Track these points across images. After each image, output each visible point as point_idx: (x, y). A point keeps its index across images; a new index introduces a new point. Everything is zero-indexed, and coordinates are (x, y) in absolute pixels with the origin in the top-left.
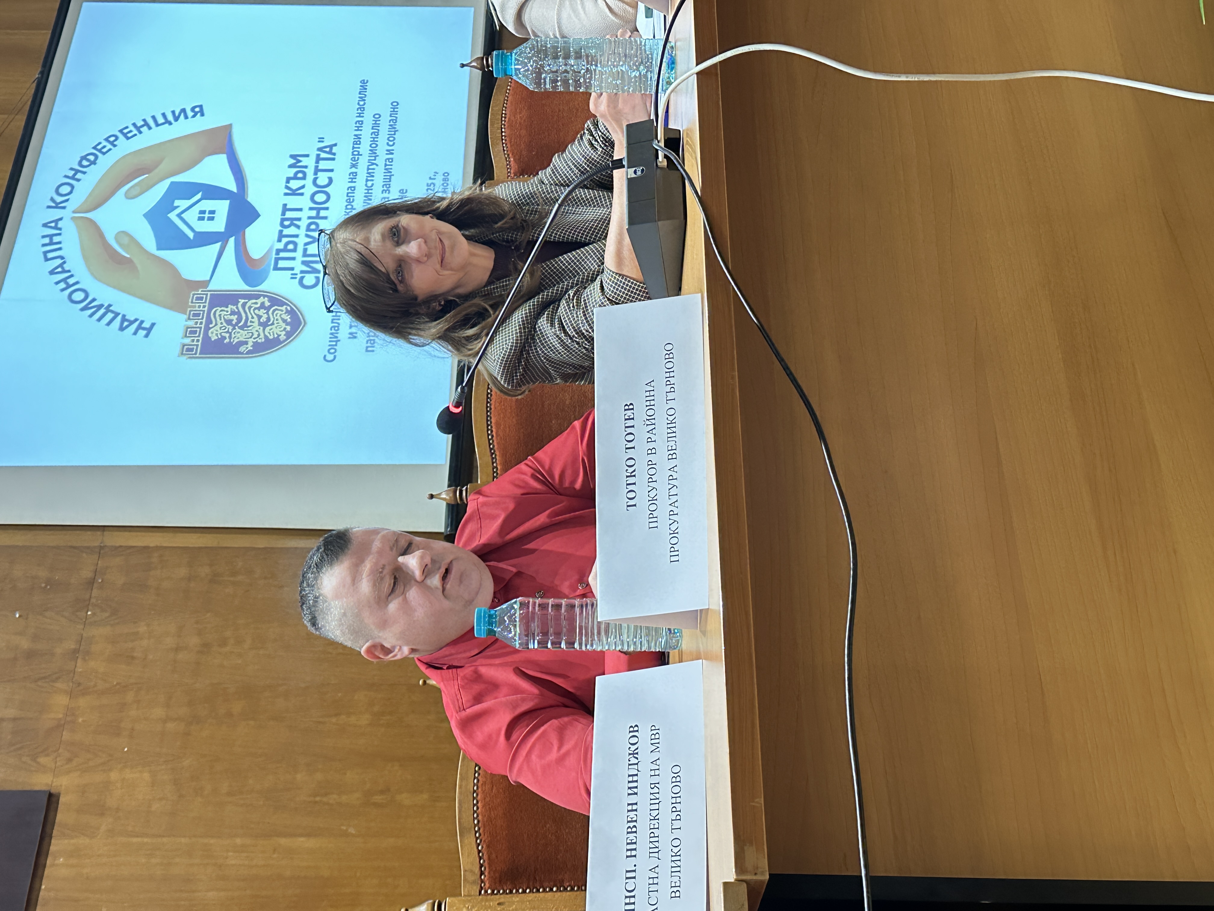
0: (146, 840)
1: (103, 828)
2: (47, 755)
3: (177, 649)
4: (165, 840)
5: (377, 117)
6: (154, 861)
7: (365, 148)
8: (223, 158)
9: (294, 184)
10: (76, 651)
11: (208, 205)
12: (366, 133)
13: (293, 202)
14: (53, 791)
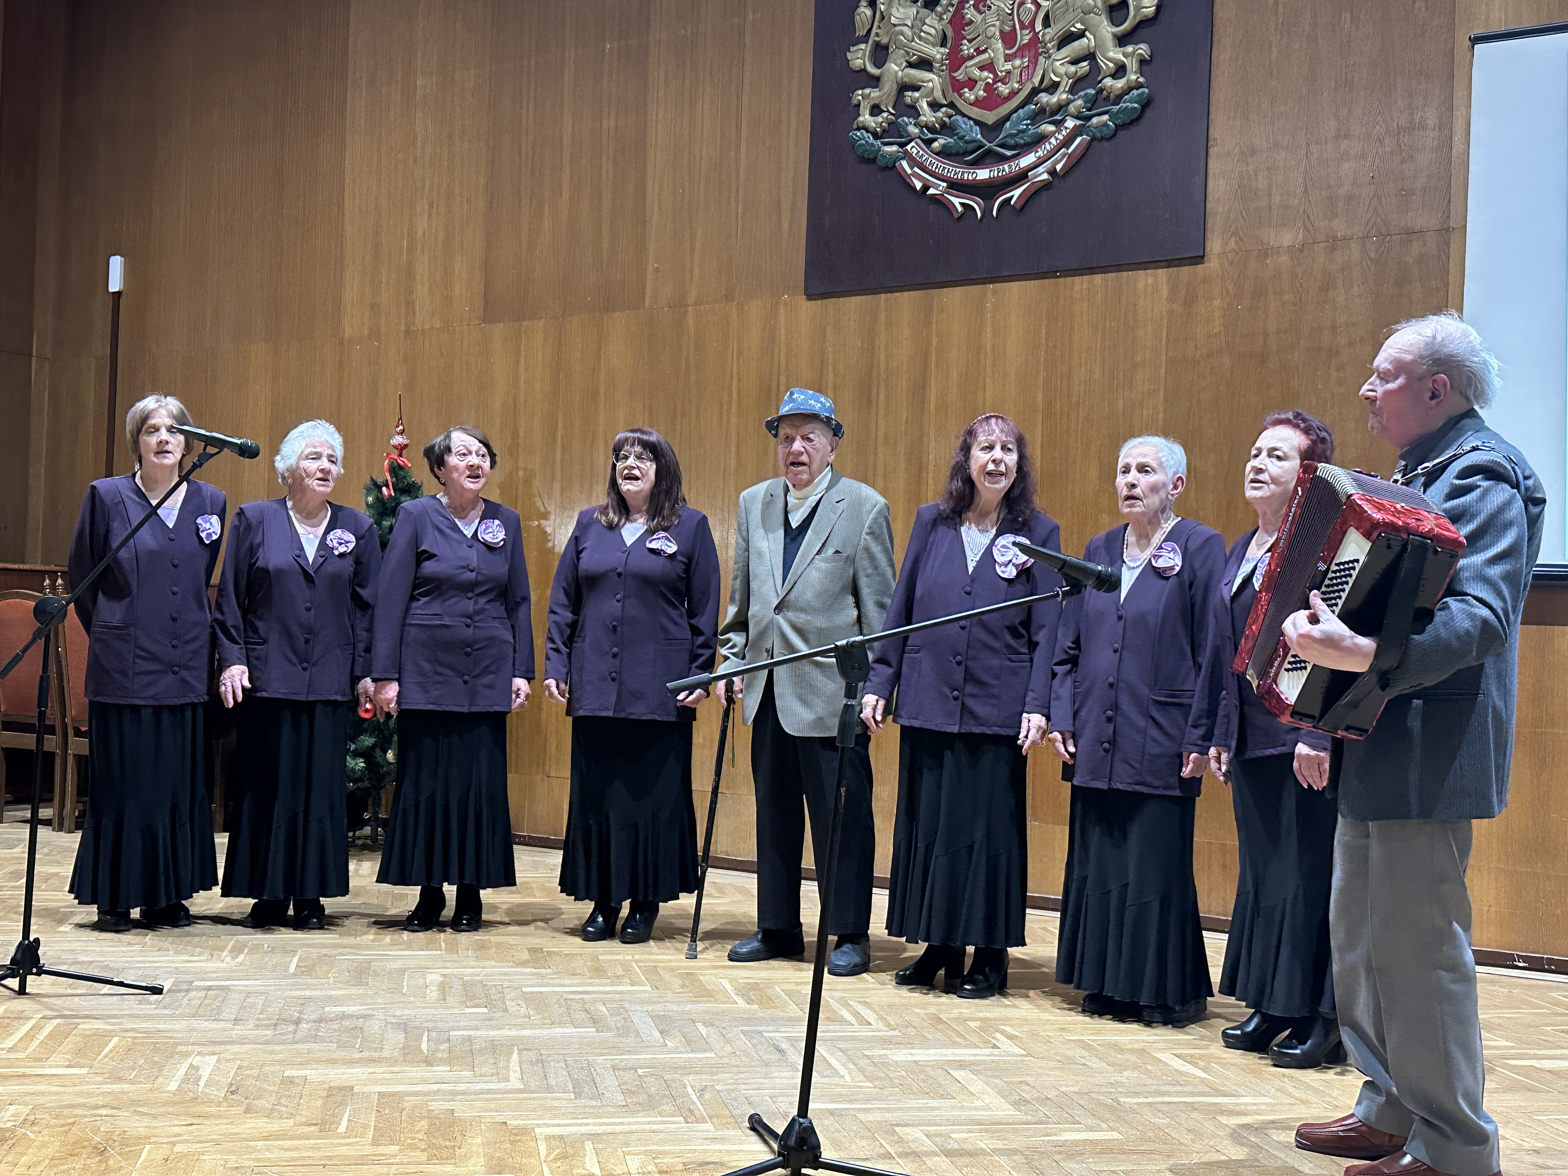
0: (1164, 342)
1: (1174, 307)
2: (1237, 243)
3: (1333, 328)
4: (1164, 358)
6: (1148, 351)
10: (1335, 238)
14: (1206, 258)
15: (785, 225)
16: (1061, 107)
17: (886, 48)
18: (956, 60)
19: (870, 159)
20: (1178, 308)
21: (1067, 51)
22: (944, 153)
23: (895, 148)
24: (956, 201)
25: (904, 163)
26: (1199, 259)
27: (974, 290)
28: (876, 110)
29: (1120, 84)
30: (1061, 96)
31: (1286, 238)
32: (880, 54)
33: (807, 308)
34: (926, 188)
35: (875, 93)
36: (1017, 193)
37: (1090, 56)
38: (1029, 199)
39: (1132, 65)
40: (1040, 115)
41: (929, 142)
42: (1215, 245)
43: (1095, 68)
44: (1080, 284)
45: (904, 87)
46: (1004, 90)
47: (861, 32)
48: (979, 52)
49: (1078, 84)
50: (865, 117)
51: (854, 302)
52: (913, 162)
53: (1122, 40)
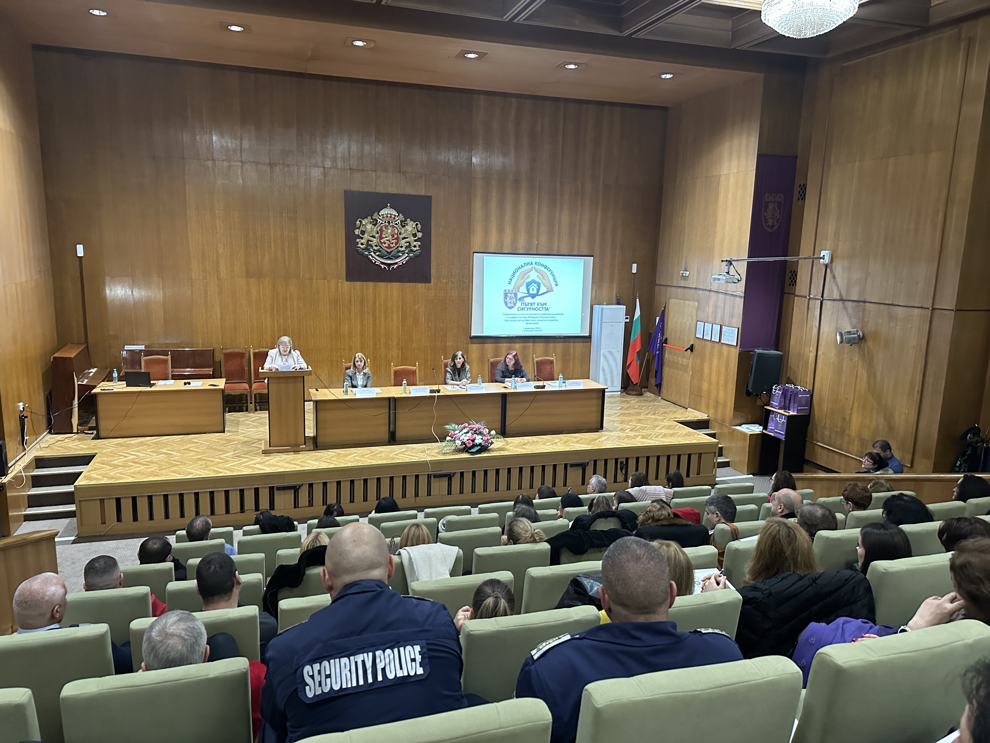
0: (424, 297)
2: (436, 280)
3: (453, 297)
4: (424, 300)
5: (555, 317)
7: (548, 316)
8: (546, 291)
9: (540, 304)
10: (452, 282)
11: (535, 290)
12: (551, 316)
13: (536, 304)
15: (339, 264)
16: (403, 251)
17: (365, 231)
18: (381, 238)
19: (362, 254)
20: (426, 291)
21: (404, 240)
22: (378, 256)
23: (367, 253)
24: (383, 266)
25: (370, 257)
26: (430, 282)
27: (386, 283)
28: (362, 244)
29: (415, 249)
30: (403, 249)
31: (445, 281)
32: (363, 233)
33: (346, 283)
34: (375, 262)
35: (362, 241)
36: (395, 266)
37: (409, 242)
38: (397, 267)
39: (417, 246)
40: (399, 251)
41: (375, 253)
42: (432, 280)
43: (410, 245)
44: (408, 285)
45: (368, 241)
46: (392, 246)
47: (358, 226)
48: (386, 237)
49: (407, 247)
50: (359, 245)
51: (359, 283)
52: (372, 257)
53: (415, 241)
